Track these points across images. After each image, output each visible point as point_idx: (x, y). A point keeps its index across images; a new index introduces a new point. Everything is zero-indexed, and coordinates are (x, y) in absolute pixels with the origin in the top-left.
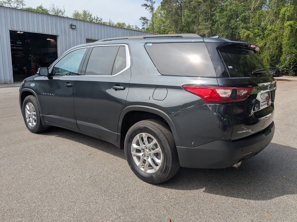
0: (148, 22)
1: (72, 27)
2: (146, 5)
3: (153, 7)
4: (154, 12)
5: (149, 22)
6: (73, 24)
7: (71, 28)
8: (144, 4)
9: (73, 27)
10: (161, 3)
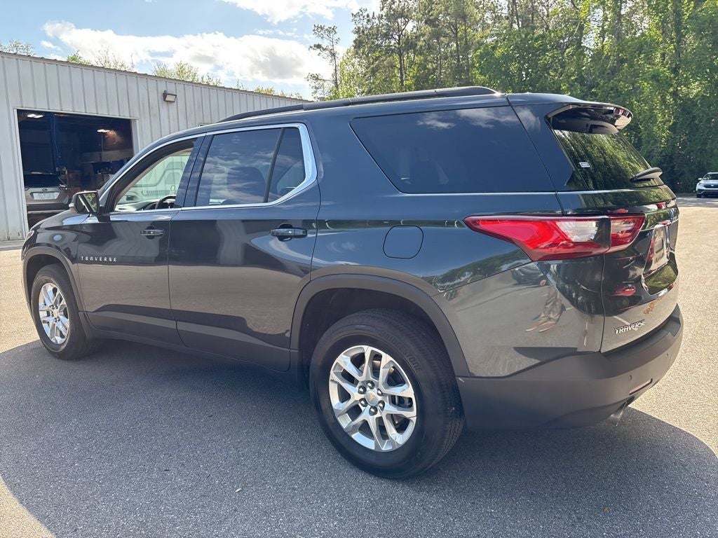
0: (325, 84)
1: (167, 99)
2: (319, 46)
3: (335, 50)
4: (338, 62)
5: (329, 85)
6: (169, 92)
7: (165, 100)
8: (315, 46)
9: (169, 98)
10: (355, 41)
